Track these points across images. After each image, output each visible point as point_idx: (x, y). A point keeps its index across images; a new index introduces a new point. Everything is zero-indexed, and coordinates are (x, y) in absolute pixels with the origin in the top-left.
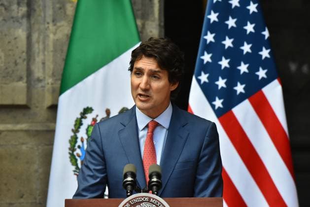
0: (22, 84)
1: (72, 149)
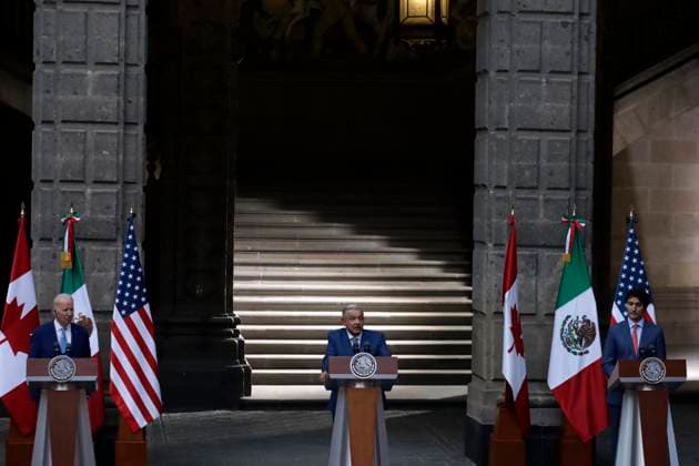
1: (561, 334)
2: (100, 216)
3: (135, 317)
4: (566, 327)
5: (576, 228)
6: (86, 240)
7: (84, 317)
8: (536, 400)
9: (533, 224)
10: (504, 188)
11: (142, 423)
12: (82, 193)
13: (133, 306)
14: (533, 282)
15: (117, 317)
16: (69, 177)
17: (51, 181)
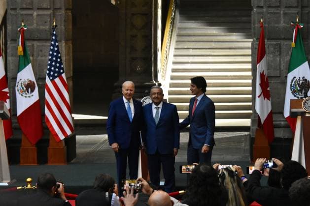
0: (278, 71)
1: (291, 87)
2: (42, 27)
3: (57, 80)
4: (293, 83)
5: (298, 28)
6: (34, 40)
7: (30, 81)
8: (280, 124)
9: (277, 27)
10: (262, 7)
11: (62, 137)
12: (32, 15)
13: (56, 75)
14: (278, 59)
15: (48, 81)
16: (25, 6)
17: (16, 9)
